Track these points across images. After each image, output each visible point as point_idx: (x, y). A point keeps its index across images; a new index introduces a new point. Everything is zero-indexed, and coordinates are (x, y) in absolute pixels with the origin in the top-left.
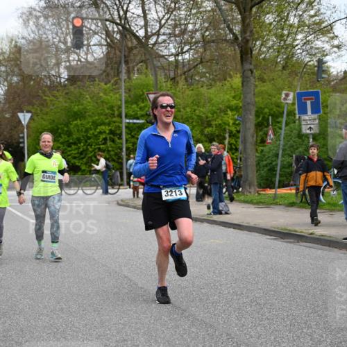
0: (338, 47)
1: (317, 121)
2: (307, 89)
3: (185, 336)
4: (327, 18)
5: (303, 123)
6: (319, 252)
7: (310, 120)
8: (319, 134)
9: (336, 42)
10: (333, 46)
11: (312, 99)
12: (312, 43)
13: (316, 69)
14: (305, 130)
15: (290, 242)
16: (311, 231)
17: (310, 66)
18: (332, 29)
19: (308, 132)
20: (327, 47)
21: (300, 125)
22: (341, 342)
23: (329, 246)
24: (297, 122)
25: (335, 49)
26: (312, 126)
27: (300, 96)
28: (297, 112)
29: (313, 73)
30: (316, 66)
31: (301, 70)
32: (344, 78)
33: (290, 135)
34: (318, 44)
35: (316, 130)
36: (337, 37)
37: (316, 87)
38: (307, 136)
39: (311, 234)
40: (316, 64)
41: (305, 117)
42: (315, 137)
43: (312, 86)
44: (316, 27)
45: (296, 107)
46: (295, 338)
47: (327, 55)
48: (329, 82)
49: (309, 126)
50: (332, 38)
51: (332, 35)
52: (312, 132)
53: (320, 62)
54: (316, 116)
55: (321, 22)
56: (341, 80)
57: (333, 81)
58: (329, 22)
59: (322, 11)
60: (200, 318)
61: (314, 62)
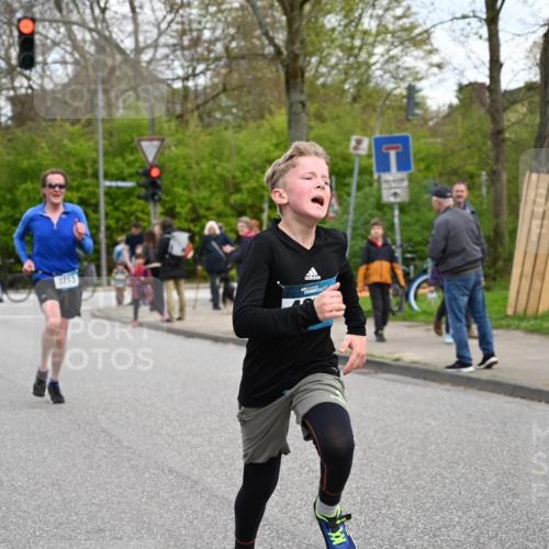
0: (440, 66)
1: (406, 183)
2: (391, 132)
3: (195, 522)
4: (421, 21)
5: (384, 186)
6: (409, 388)
7: (394, 181)
8: (410, 203)
9: (435, 59)
10: (432, 65)
11: (397, 148)
12: (398, 60)
13: (405, 101)
14: (387, 197)
15: (364, 374)
16: (396, 356)
17: (396, 96)
18: (428, 38)
19: (392, 199)
20: (422, 66)
21: (379, 189)
22: (440, 529)
23: (425, 379)
24: (376, 184)
25: (435, 70)
26: (398, 191)
27: (379, 143)
28: (374, 169)
29: (400, 108)
30: (404, 97)
31: (381, 103)
32: (449, 115)
33: (364, 205)
34: (408, 61)
35: (404, 197)
36: (436, 50)
37: (406, 130)
38: (391, 206)
39: (397, 360)
40: (405, 93)
41: (386, 176)
42: (403, 208)
43: (398, 128)
44: (404, 35)
45: (373, 160)
46: (369, 523)
47: (422, 79)
48: (426, 121)
49: (393, 191)
50: (430, 52)
51: (428, 47)
52: (398, 200)
53: (412, 90)
54: (404, 175)
55: (413, 27)
56: (444, 117)
57: (432, 119)
58: (425, 28)
59: (414, 9)
60: (220, 494)
61: (401, 90)
